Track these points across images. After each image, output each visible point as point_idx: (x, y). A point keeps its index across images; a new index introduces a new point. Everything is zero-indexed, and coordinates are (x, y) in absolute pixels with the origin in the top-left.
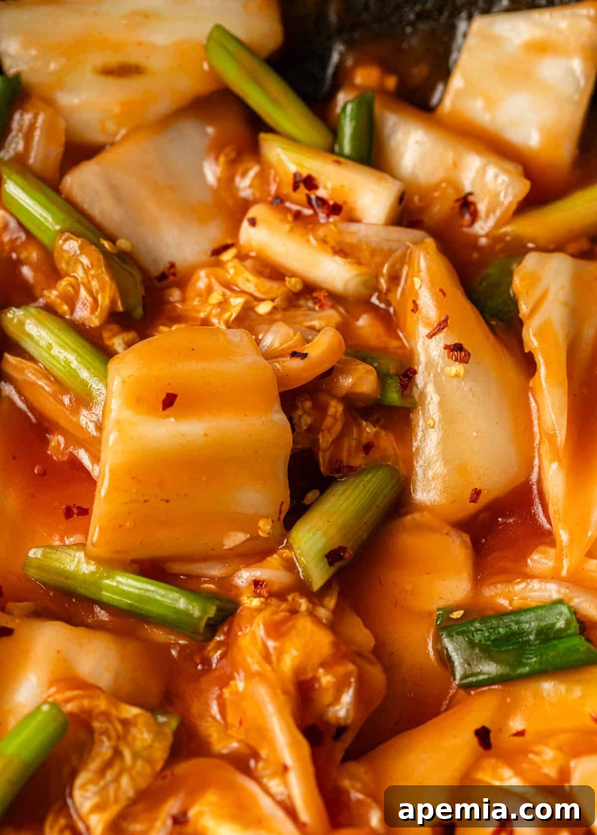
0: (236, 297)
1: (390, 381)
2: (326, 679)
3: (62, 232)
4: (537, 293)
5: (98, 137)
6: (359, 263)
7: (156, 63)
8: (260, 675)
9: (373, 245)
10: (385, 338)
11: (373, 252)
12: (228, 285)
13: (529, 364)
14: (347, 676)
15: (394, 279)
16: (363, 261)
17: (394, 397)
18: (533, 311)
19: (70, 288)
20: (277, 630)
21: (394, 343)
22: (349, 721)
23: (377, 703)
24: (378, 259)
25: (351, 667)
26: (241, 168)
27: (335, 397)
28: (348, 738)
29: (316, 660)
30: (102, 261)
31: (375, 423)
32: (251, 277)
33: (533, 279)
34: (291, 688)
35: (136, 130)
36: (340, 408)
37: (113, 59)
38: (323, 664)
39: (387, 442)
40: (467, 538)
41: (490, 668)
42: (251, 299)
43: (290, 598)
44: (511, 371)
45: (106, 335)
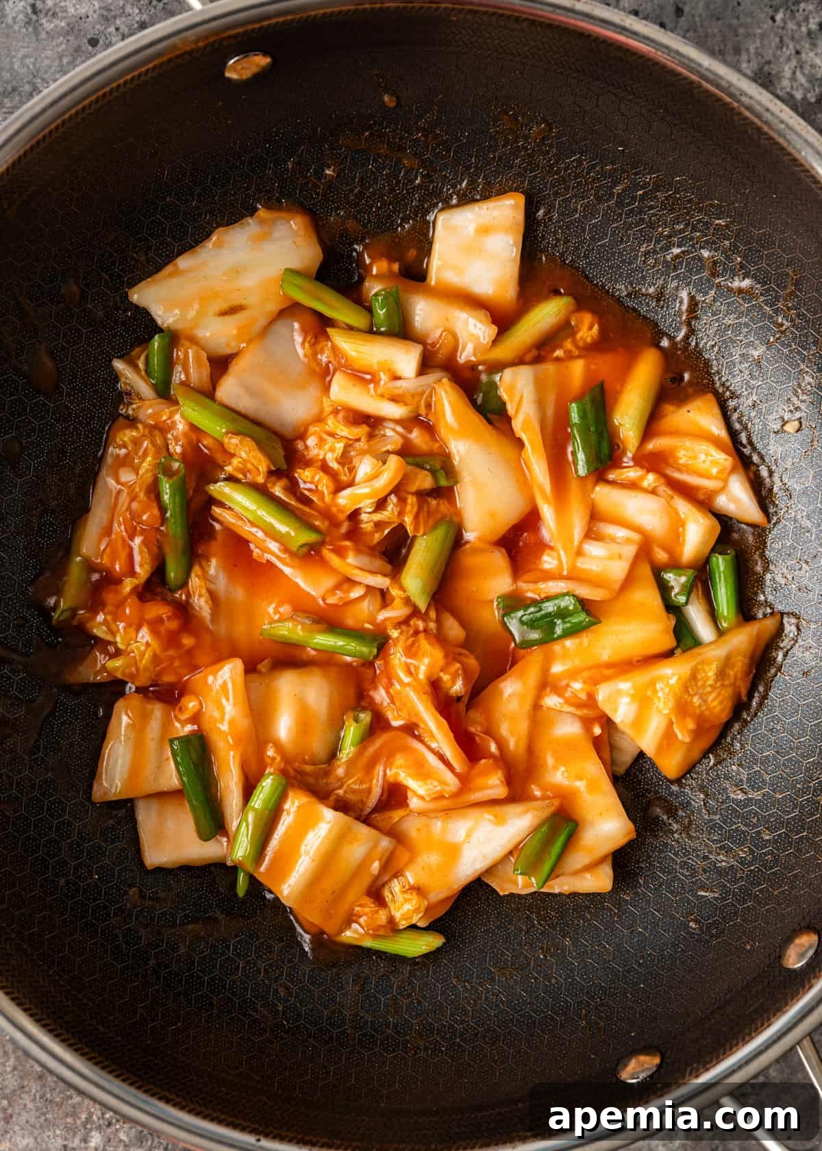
0: (338, 442)
1: (438, 474)
2: (446, 677)
3: (227, 433)
4: (517, 399)
5: (228, 351)
6: (406, 404)
7: (251, 300)
8: (408, 684)
9: (412, 391)
10: (430, 443)
11: (413, 396)
12: (332, 435)
13: (520, 444)
14: (457, 671)
15: (428, 406)
16: (408, 402)
17: (443, 482)
18: (517, 411)
19: (240, 465)
20: (411, 651)
21: (436, 445)
22: (463, 693)
23: (476, 676)
24: (417, 399)
25: (458, 665)
26: (319, 347)
27: (409, 493)
28: (466, 700)
29: (438, 669)
30: (256, 447)
31: (435, 498)
32: (343, 428)
33: (511, 389)
34: (428, 688)
35: (249, 342)
36: (415, 499)
37: (224, 306)
38: (442, 670)
39: (444, 507)
40: (504, 551)
41: (535, 635)
42: (347, 440)
43: (412, 623)
44: (510, 451)
45: (269, 485)
